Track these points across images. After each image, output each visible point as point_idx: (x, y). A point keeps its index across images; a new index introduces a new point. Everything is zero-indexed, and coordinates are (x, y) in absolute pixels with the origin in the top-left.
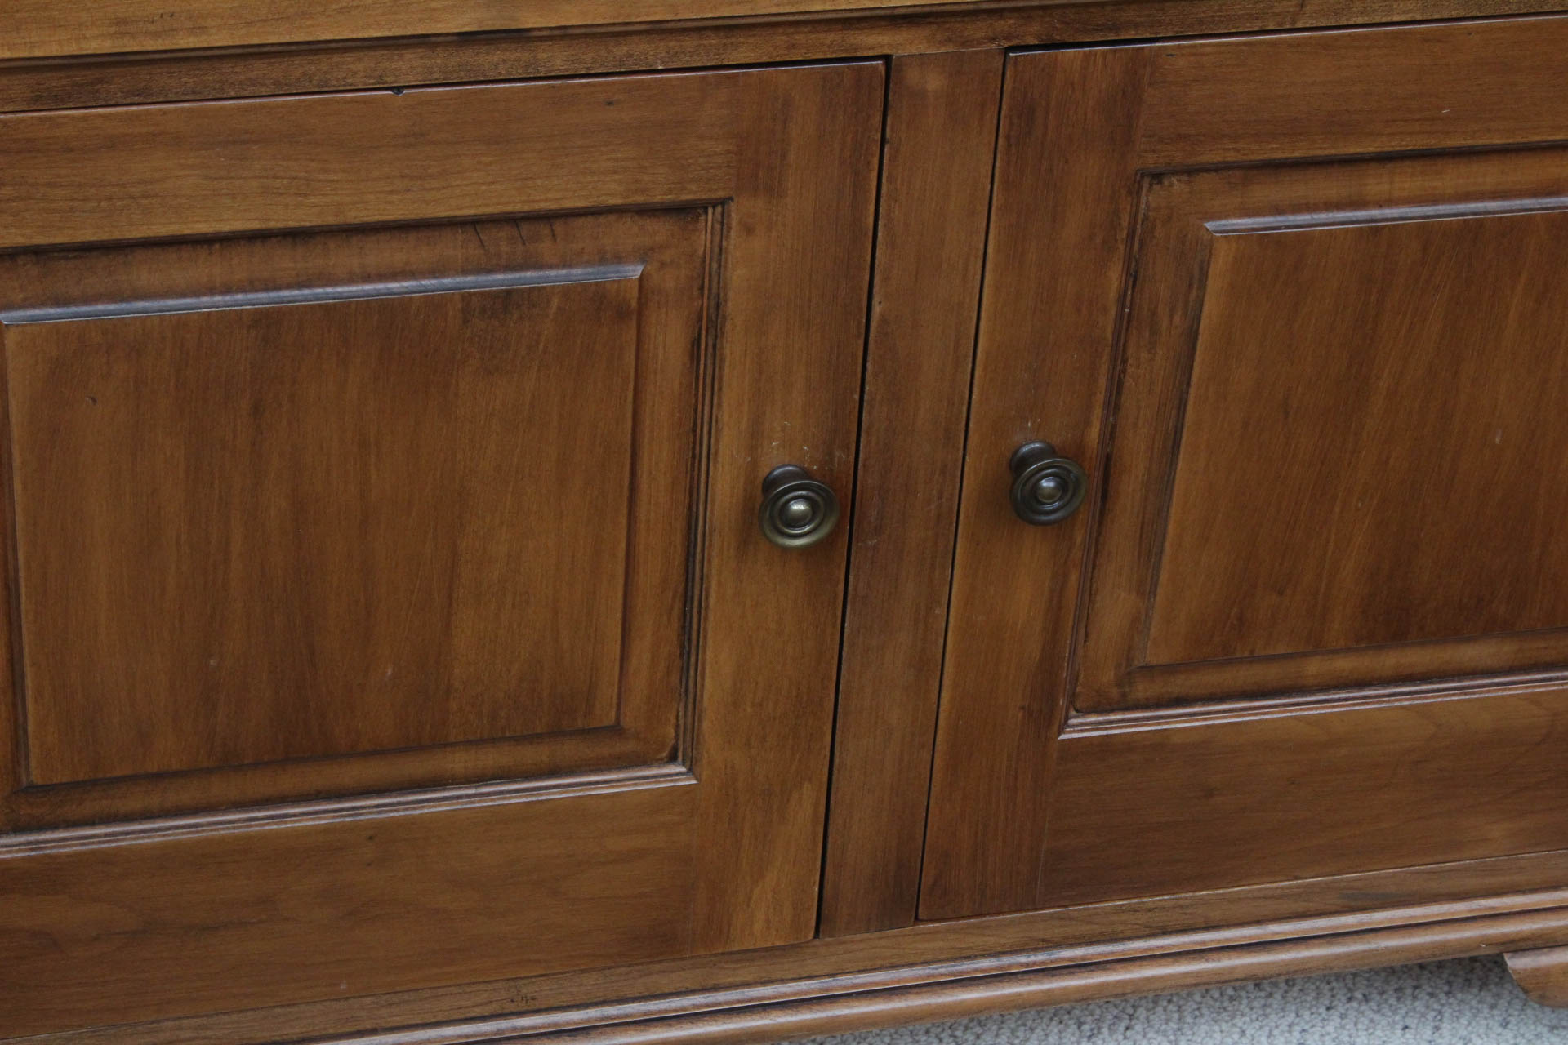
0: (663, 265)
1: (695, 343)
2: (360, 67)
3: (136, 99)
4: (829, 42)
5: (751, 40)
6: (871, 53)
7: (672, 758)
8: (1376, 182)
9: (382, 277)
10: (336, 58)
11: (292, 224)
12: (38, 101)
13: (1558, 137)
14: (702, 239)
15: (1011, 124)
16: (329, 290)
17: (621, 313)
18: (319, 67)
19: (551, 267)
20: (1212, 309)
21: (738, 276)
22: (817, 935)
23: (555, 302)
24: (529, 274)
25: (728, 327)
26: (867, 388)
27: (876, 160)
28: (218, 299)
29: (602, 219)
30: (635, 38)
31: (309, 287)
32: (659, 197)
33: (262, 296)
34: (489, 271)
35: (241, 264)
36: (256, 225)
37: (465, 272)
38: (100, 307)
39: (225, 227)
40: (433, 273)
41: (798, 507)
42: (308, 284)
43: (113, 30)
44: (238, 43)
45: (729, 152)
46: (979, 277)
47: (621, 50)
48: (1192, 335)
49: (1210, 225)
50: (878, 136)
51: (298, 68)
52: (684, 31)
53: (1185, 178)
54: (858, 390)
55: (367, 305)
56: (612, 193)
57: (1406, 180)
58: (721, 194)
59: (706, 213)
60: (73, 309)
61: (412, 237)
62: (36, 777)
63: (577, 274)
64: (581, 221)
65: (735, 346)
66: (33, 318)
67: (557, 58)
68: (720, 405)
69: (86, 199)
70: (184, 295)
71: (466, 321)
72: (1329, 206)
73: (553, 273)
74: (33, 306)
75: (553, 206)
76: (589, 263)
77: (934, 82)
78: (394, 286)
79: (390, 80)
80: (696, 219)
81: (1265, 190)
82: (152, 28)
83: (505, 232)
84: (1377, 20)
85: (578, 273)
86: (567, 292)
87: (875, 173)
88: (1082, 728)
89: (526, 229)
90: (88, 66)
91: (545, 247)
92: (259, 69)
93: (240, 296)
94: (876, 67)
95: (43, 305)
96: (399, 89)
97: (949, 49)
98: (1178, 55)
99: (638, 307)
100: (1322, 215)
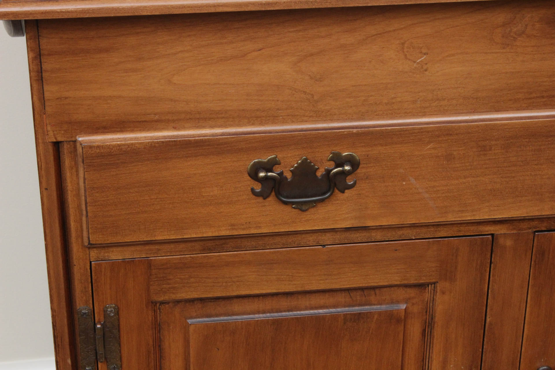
0: (413, 304)
1: (424, 330)
2: (311, 238)
3: (236, 250)
4: (472, 230)
5: (445, 229)
6: (487, 233)
9: (316, 308)
10: (304, 236)
11: (287, 291)
12: (204, 250)
14: (427, 295)
15: (536, 257)
16: (298, 312)
17: (399, 321)
18: (298, 239)
19: (374, 305)
21: (439, 309)
23: (376, 317)
24: (367, 307)
25: (436, 325)
26: (484, 347)
27: (488, 269)
28: (261, 315)
29: (392, 289)
30: (405, 229)
31: (292, 311)
32: (412, 281)
33: (276, 314)
34: (354, 306)
35: (269, 303)
36: (274, 291)
37: (345, 307)
38: (222, 318)
39: (264, 292)
40: (335, 306)
42: (291, 310)
43: (230, 228)
44: (271, 231)
45: (437, 266)
46: (524, 309)
47: (400, 233)
50: (489, 261)
51: (290, 239)
52: (422, 226)
54: (481, 348)
55: (312, 318)
56: (396, 280)
58: (434, 281)
59: (429, 287)
60: (212, 319)
61: (327, 295)
63: (384, 307)
64: (385, 289)
65: (438, 332)
66: (199, 322)
67: (378, 235)
68: (432, 352)
69: (218, 282)
70: (250, 314)
71: (345, 323)
73: (375, 307)
74: (199, 318)
75: (376, 284)
76: (388, 304)
77: (509, 243)
78: (321, 311)
79: (321, 243)
80: (425, 289)
82: (242, 227)
83: (359, 293)
86: (380, 314)
87: (488, 274)
89: (366, 292)
90: (222, 239)
91: (373, 298)
92: (278, 239)
93: (268, 315)
94: (489, 238)
95: (202, 317)
96: (324, 246)
97: (514, 231)
99: (404, 319)
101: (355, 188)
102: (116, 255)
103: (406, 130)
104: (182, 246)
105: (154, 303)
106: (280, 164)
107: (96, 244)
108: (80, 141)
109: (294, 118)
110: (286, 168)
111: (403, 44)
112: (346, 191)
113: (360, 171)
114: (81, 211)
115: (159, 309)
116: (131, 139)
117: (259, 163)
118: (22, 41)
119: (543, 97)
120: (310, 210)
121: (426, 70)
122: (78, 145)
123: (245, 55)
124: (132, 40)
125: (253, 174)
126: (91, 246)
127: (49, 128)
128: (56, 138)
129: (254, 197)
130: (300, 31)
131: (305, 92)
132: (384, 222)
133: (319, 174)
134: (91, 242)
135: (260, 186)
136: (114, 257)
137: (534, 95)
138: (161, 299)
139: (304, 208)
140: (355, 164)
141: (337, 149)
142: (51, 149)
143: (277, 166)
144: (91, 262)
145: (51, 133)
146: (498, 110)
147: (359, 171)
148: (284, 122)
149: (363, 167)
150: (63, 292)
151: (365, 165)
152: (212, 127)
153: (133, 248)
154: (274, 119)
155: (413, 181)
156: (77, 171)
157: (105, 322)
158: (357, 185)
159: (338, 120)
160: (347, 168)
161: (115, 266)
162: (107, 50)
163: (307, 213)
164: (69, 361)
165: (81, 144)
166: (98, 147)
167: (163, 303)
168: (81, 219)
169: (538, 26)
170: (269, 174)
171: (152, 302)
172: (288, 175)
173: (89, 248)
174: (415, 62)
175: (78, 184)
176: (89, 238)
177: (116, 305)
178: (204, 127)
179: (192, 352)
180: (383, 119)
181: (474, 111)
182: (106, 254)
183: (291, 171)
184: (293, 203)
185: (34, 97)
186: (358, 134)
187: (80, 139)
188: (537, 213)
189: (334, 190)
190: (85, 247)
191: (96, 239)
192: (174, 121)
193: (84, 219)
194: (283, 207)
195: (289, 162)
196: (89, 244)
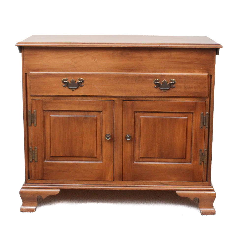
0: (98, 116)
1: (101, 123)
2: (76, 98)
4: (109, 99)
7: (101, 161)
8: (154, 114)
10: (74, 97)
11: (71, 110)
13: (168, 111)
14: (101, 114)
15: (124, 107)
16: (74, 116)
20: (142, 124)
21: (104, 117)
22: (114, 180)
24: (88, 116)
25: (103, 121)
26: (114, 128)
32: (97, 110)
33: (69, 116)
34: (85, 115)
35: (67, 113)
36: (68, 110)
37: (83, 115)
38: (57, 116)
40: (81, 115)
41: (108, 136)
42: (72, 115)
43: (58, 93)
44: (67, 95)
45: (102, 107)
46: (122, 119)
48: (140, 126)
49: (141, 117)
50: (113, 107)
51: (71, 98)
52: (98, 97)
53: (139, 112)
55: (76, 117)
56: (93, 109)
57: (156, 114)
58: (102, 110)
60: (55, 116)
61: (80, 112)
62: (52, 155)
65: (104, 123)
66: (53, 116)
67: (89, 98)
68: (103, 129)
69: (57, 107)
70: (63, 115)
71: (83, 119)
75: (89, 110)
76: (92, 115)
77: (117, 103)
78: (78, 116)
80: (100, 112)
81: (145, 114)
83: (86, 112)
84: (152, 100)
86: (91, 117)
87: (113, 110)
88: (135, 163)
89: (88, 112)
90: (57, 96)
91: (89, 114)
92: (69, 98)
93: (67, 116)
94: (113, 101)
96: (78, 100)
97: (118, 100)
98: (136, 102)
99: (96, 119)
100: (150, 116)
102: (36, 98)
104: (49, 97)
108: (30, 73)
109: (71, 71)
111: (92, 57)
112: (82, 87)
113: (84, 83)
115: (45, 112)
117: (64, 79)
119: (121, 70)
121: (97, 62)
123: (61, 57)
124: (41, 53)
125: (63, 82)
126: (31, 96)
129: (63, 87)
131: (73, 66)
132: (90, 94)
133: (76, 82)
135: (64, 84)
136: (36, 99)
137: (119, 69)
138: (45, 110)
139: (73, 90)
140: (83, 81)
141: (79, 78)
142: (25, 74)
143: (68, 80)
144: (31, 100)
145: (25, 71)
146: (112, 72)
148: (69, 71)
150: (25, 106)
153: (40, 97)
154: (67, 71)
155: (95, 85)
156: (29, 79)
157: (33, 114)
158: (84, 86)
159: (80, 72)
160: (81, 81)
161: (36, 101)
162: (35, 55)
163: (74, 91)
164: (26, 123)
166: (33, 74)
169: (119, 54)
170: (66, 81)
171: (43, 110)
172: (70, 83)
174: (95, 61)
175: (29, 82)
176: (31, 93)
177: (36, 110)
178: (54, 72)
179: (51, 123)
180: (89, 72)
181: (107, 72)
182: (34, 98)
184: (71, 88)
186: (84, 75)
188: (122, 95)
189: (79, 86)
192: (48, 70)
193: (30, 89)
194: (70, 90)
195: (70, 80)
196: (31, 95)
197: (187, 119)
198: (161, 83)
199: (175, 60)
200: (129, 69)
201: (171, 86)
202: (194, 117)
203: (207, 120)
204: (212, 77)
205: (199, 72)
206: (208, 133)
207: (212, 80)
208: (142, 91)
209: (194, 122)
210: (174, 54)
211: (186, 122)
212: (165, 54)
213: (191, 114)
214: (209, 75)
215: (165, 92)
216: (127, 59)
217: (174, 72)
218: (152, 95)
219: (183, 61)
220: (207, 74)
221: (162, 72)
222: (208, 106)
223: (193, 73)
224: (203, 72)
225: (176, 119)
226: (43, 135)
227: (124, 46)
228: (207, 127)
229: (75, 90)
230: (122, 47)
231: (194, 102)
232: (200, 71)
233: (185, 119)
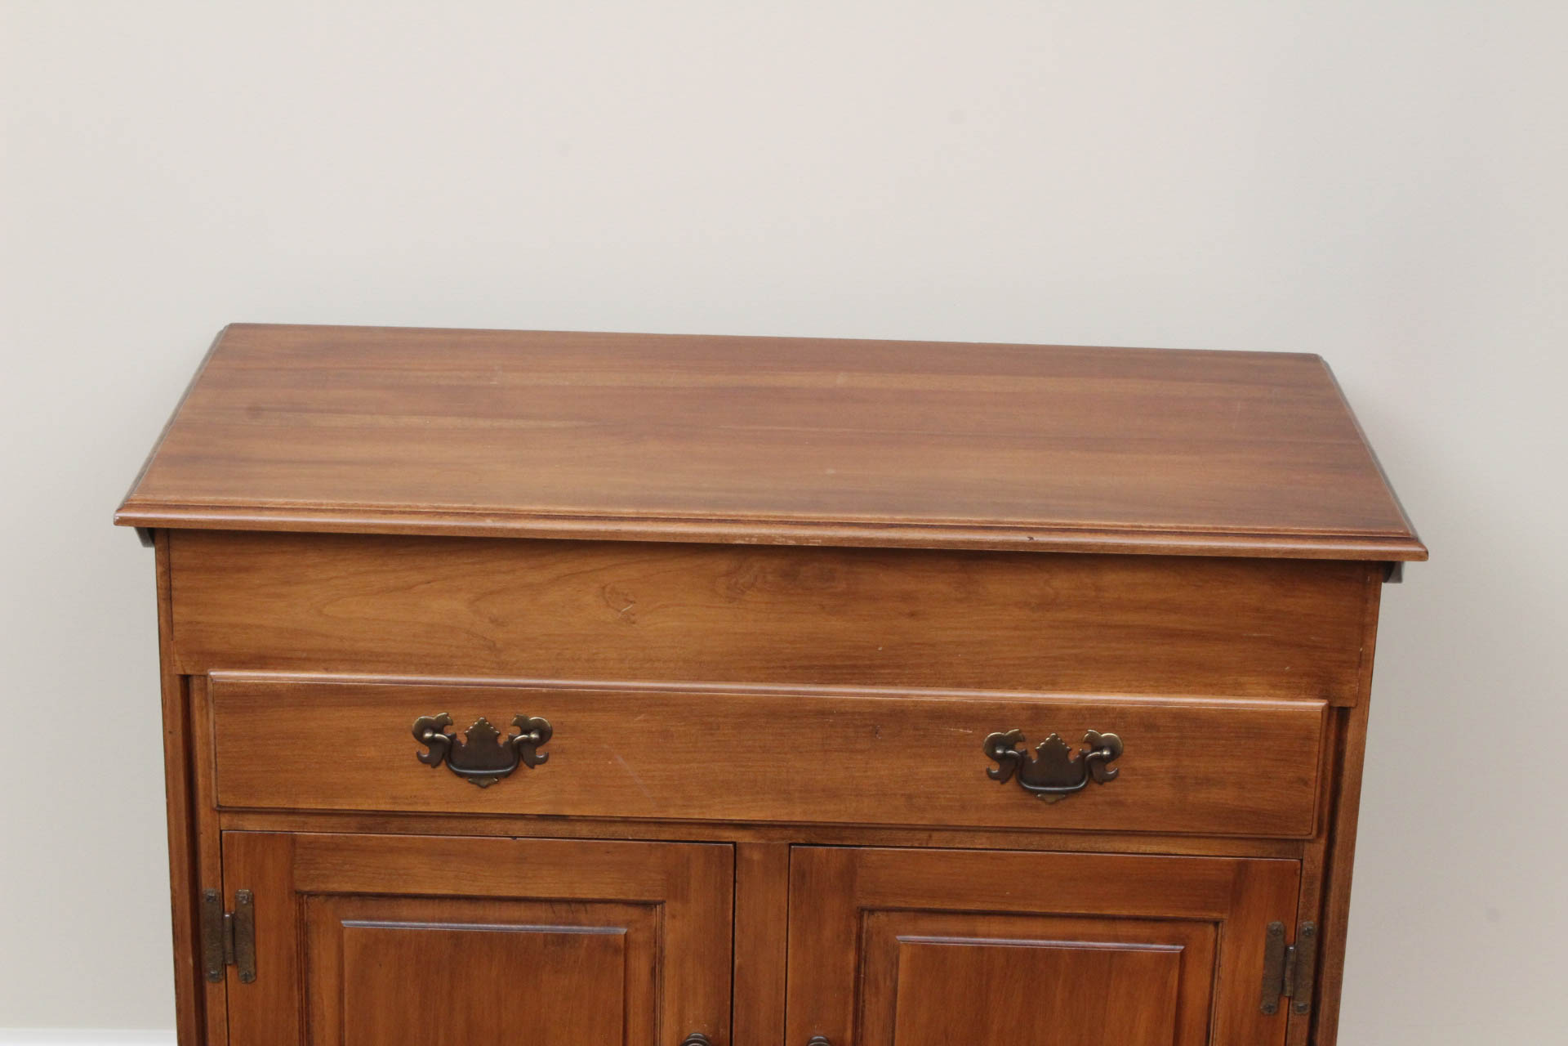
0: (637, 929)
1: (654, 969)
2: (498, 826)
3: (403, 832)
4: (707, 834)
5: (672, 830)
6: (726, 840)
8: (981, 925)
9: (509, 922)
10: (487, 822)
11: (469, 894)
13: (1067, 912)
14: (655, 920)
15: (795, 881)
16: (485, 925)
17: (616, 951)
18: (480, 824)
19: (585, 925)
20: (902, 978)
21: (670, 939)
23: (586, 942)
24: (575, 928)
25: (666, 962)
26: (734, 999)
27: (731, 890)
28: (437, 924)
29: (608, 906)
30: (616, 824)
32: (633, 897)
33: (456, 925)
34: (557, 924)
35: (447, 909)
36: (451, 892)
37: (546, 924)
38: (386, 923)
39: (440, 892)
40: (532, 923)
42: (476, 922)
43: (391, 801)
44: (444, 811)
45: (663, 879)
46: (785, 950)
47: (613, 829)
48: (895, 991)
49: (899, 938)
50: (732, 879)
51: (470, 824)
52: (640, 822)
53: (885, 913)
54: (729, 999)
55: (502, 934)
56: (609, 893)
57: (996, 925)
58: (659, 899)
59: (656, 907)
60: (374, 923)
61: (523, 905)
64: (598, 905)
65: (669, 971)
66: (357, 925)
67: (584, 830)
68: (664, 1000)
69: (380, 874)
70: (422, 921)
71: (545, 946)
72: (958, 934)
73: (585, 928)
74: (356, 919)
75: (583, 896)
76: (602, 925)
77: (756, 856)
78: (514, 926)
79: (510, 833)
80: (652, 909)
81: (926, 923)
82: (408, 801)
83: (565, 907)
84: (968, 846)
85: (597, 929)
86: (591, 937)
87: (732, 895)
89: (573, 907)
90: (382, 816)
91: (582, 916)
92: (454, 823)
93: (446, 925)
94: (729, 847)
95: (361, 919)
96: (515, 838)
97: (762, 841)
98: (873, 854)
99: (625, 948)
100: (955, 938)
101: (547, 764)
102: (253, 824)
103: (609, 695)
104: (334, 820)
105: (300, 894)
106: (452, 724)
107: (225, 807)
108: (211, 677)
109: (472, 670)
110: (459, 730)
111: (604, 588)
112: (537, 766)
113: (554, 742)
114: (210, 762)
115: (307, 903)
116: (272, 678)
117: (425, 720)
118: (150, 552)
119: (785, 667)
120: (491, 787)
121: (634, 623)
122: (209, 679)
123: (410, 588)
124: (277, 560)
125: (418, 735)
126: (221, 810)
127: (177, 658)
128: (184, 671)
129: (420, 763)
130: (473, 564)
131: (484, 639)
132: (587, 811)
133: (502, 741)
134: (220, 804)
135: (428, 751)
136: (250, 828)
137: (773, 664)
138: (308, 889)
139: (484, 782)
140: (545, 734)
141: (522, 712)
142: (177, 682)
143: (448, 727)
144: (221, 831)
145: (178, 664)
146: (727, 680)
147: (551, 741)
148: (459, 673)
149: (557, 738)
150: (186, 866)
151: (558, 735)
152: (371, 672)
153: (273, 818)
154: (447, 669)
155: (621, 761)
156: (207, 714)
157: (236, 912)
158: (550, 760)
159: (527, 676)
160: (533, 736)
161: (251, 838)
162: (247, 570)
163: (488, 790)
164: (191, 961)
165: (212, 680)
166: (232, 684)
167: (312, 895)
168: (210, 774)
169: (770, 578)
170: (438, 735)
171: (296, 892)
172: (463, 740)
173: (220, 812)
174: (619, 611)
175: (208, 729)
176: (217, 798)
177: (250, 891)
178: (362, 671)
179: (346, 966)
180: (585, 679)
181: (699, 679)
182: (240, 823)
183: (465, 734)
184: (471, 776)
185: (161, 618)
186: (548, 695)
187: (212, 674)
188: (786, 818)
189: (519, 761)
190: (214, 810)
191: (229, 800)
192: (325, 661)
193: (213, 773)
194: (458, 780)
195: (464, 722)
196: (219, 806)
197: (1182, 953)
198: (1033, 750)
199: (1120, 618)
200: (835, 667)
201: (1091, 773)
202: (1226, 948)
203: (1308, 970)
204: (1353, 723)
205: (1273, 690)
206: (1305, 1036)
207: (1351, 735)
208: (910, 797)
209: (1224, 972)
210: (1114, 580)
211: (1175, 973)
212: (1062, 583)
213: (1211, 929)
214: (1330, 707)
215: (1052, 803)
216: (823, 607)
217: (1114, 688)
218: (970, 819)
219: (1171, 621)
220: (1319, 704)
221: (1037, 687)
222: (1318, 885)
223: (1235, 695)
224: (1296, 692)
225: (1112, 954)
226: (296, 1035)
227: (807, 539)
228: (1304, 1008)
229: (496, 783)
230: (791, 543)
231: (1229, 863)
232: (1274, 686)
233: (1166, 958)
